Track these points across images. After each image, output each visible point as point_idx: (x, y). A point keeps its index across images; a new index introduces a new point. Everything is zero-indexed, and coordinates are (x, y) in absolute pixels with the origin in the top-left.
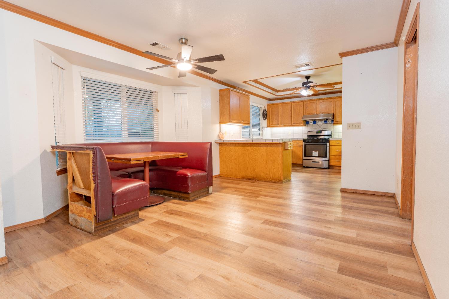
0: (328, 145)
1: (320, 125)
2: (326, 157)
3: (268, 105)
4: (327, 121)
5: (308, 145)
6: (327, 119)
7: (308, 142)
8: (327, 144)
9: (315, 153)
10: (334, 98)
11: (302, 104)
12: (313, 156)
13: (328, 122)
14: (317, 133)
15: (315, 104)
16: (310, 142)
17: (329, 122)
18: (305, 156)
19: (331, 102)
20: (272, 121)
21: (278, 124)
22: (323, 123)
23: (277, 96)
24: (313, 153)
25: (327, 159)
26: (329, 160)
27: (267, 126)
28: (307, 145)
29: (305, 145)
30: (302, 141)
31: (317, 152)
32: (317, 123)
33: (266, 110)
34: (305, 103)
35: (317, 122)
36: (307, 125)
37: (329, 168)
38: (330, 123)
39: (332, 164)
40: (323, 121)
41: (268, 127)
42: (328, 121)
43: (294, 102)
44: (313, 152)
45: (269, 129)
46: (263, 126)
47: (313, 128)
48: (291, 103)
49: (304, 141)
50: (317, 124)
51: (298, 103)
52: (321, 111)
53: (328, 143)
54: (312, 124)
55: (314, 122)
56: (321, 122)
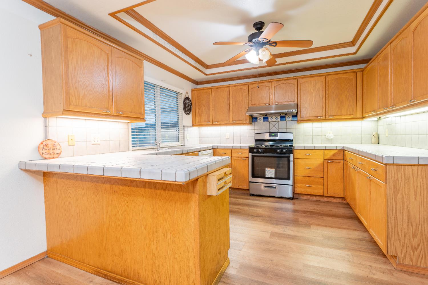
0: (291, 159)
1: (274, 123)
2: (288, 179)
3: (193, 91)
4: (285, 117)
5: (258, 158)
6: (286, 114)
7: (258, 152)
8: (289, 157)
9: (270, 172)
10: (298, 78)
11: (246, 87)
12: (266, 176)
13: (287, 119)
14: (270, 136)
15: (267, 88)
16: (261, 153)
17: (288, 118)
18: (254, 176)
19: (293, 85)
20: (200, 115)
21: (210, 122)
22: (279, 120)
23: (207, 75)
24: (266, 172)
25: (290, 182)
26: (293, 185)
27: (191, 125)
28: (255, 158)
29: (253, 157)
30: (248, 150)
31: (274, 170)
32: (270, 120)
33: (190, 98)
34: (251, 86)
35: (269, 118)
36: (253, 123)
37: (292, 199)
38: (290, 119)
39: (298, 190)
40: (279, 117)
41: (193, 125)
42: (287, 117)
43: (233, 86)
44: (266, 169)
45: (195, 129)
46: (184, 124)
47: (263, 128)
48: (229, 86)
49: (251, 150)
50: (270, 122)
51: (239, 88)
52: (276, 100)
53: (292, 155)
54: (262, 121)
55: (264, 118)
56: (276, 117)
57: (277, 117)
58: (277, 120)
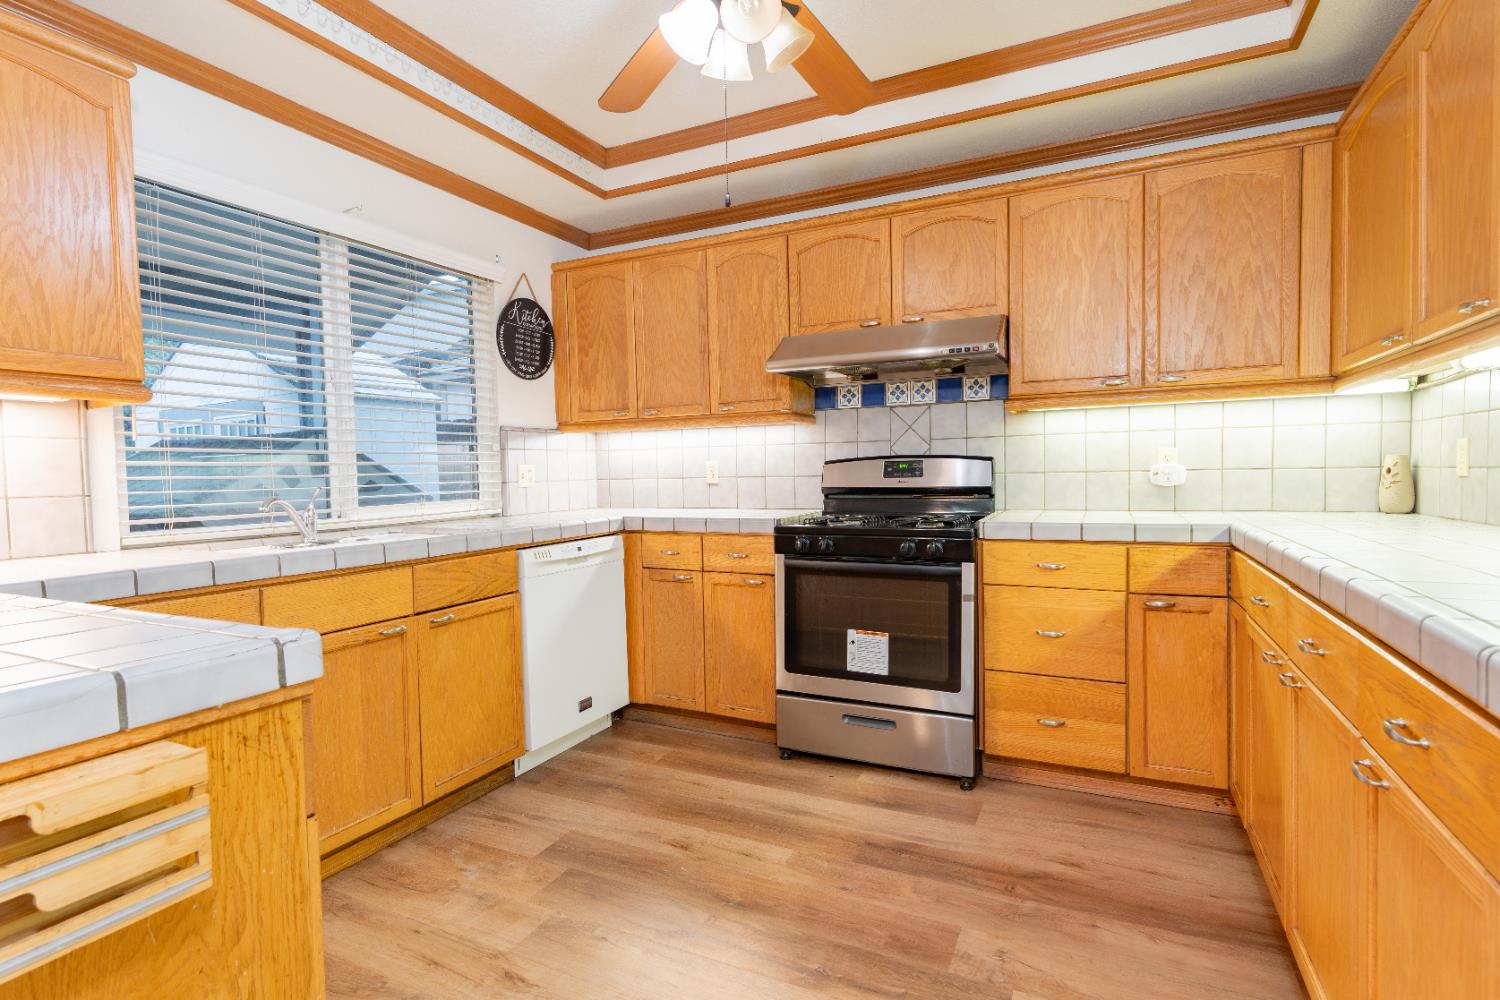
0: (968, 587)
1: (909, 415)
2: (952, 685)
3: (559, 270)
4: (958, 384)
5: (814, 579)
6: (960, 369)
7: (811, 552)
8: (958, 576)
9: (868, 650)
10: (1008, 194)
11: (776, 247)
12: (850, 668)
13: (967, 394)
14: (890, 471)
15: (869, 246)
16: (825, 555)
17: (975, 391)
18: (792, 665)
19: (988, 228)
20: (587, 382)
21: (625, 408)
22: (931, 397)
23: (604, 195)
24: (850, 647)
25: (962, 701)
26: (976, 717)
27: (555, 425)
28: (808, 583)
29: (791, 573)
30: (770, 544)
31: (884, 638)
32: (890, 399)
33: (546, 305)
34: (798, 242)
35: (890, 388)
36: (819, 414)
37: (967, 784)
38: (985, 393)
39: (1003, 739)
40: (932, 385)
41: (563, 426)
42: (967, 382)
44: (852, 634)
45: (576, 442)
46: (507, 418)
47: (865, 435)
49: (785, 538)
50: (891, 407)
51: (746, 248)
52: (909, 300)
53: (967, 570)
54: (860, 406)
55: (866, 391)
56: (919, 384)
57: (923, 387)
58: (923, 397)
